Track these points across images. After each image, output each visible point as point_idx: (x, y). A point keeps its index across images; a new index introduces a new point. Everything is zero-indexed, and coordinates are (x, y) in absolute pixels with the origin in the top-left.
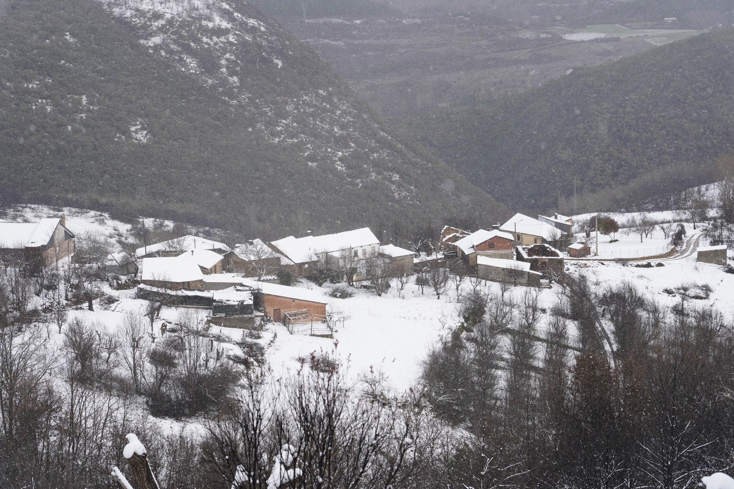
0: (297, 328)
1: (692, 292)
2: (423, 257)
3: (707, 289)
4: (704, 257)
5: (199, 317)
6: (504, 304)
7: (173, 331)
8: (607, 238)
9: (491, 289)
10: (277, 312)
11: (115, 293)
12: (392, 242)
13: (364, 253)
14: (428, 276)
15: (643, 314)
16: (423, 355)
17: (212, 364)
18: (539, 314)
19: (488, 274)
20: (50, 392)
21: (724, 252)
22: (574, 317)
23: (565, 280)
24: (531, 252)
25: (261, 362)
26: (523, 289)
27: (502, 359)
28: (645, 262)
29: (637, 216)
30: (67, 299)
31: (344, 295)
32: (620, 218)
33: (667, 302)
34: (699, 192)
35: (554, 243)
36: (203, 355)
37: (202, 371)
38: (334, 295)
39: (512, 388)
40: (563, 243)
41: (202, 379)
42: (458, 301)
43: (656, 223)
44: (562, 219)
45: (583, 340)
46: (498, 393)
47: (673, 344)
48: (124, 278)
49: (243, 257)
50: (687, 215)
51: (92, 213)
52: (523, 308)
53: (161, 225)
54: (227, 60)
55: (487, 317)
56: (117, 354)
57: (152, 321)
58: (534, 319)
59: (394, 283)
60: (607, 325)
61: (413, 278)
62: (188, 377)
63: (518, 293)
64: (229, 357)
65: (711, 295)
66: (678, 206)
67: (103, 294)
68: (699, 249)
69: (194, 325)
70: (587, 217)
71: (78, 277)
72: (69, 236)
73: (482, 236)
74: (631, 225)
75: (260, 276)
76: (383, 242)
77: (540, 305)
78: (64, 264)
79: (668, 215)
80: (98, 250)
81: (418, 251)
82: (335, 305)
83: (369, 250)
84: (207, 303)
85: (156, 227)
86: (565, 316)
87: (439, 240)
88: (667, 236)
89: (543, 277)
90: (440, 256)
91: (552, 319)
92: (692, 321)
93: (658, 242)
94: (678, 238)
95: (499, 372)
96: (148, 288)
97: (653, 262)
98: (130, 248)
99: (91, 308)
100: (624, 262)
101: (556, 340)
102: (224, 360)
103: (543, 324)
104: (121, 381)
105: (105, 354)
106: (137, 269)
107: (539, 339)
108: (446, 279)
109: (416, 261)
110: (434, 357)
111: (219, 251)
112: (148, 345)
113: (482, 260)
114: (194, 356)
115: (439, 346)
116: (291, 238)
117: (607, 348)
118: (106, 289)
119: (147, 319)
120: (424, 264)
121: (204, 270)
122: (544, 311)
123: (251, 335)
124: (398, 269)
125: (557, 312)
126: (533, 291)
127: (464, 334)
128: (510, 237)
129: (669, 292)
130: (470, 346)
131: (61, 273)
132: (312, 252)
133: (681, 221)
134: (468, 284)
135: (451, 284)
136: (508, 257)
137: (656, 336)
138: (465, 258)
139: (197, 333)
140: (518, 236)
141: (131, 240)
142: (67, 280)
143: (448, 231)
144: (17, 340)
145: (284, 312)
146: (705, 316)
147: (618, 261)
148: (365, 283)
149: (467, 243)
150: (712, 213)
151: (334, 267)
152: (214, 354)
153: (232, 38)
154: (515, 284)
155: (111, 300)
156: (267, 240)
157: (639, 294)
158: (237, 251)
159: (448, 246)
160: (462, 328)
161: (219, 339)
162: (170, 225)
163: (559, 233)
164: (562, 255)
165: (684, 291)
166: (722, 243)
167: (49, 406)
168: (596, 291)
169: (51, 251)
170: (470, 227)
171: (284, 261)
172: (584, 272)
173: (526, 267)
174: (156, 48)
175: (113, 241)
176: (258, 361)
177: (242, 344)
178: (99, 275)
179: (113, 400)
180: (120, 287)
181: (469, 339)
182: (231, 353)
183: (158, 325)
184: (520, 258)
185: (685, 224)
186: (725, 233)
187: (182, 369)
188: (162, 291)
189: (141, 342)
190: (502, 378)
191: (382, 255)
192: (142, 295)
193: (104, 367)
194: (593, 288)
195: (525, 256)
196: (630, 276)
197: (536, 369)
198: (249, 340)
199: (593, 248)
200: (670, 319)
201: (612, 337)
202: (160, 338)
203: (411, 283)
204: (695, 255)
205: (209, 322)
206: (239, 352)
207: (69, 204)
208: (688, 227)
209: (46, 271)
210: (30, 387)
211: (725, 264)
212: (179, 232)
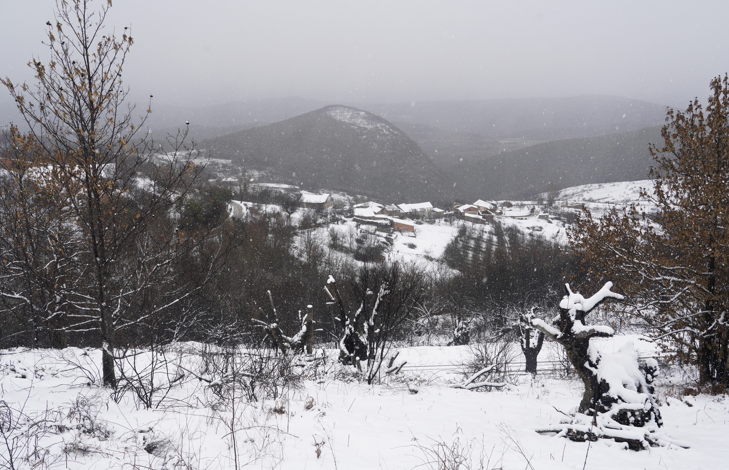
0: (404, 234)
1: (536, 228)
2: (447, 212)
3: (541, 228)
4: (541, 217)
5: (372, 228)
6: (473, 229)
7: (363, 232)
8: (509, 209)
9: (469, 224)
10: (398, 228)
11: (346, 219)
12: (437, 207)
13: (428, 210)
14: (448, 219)
15: (519, 235)
16: (445, 245)
17: (376, 244)
18: (484, 233)
19: (468, 219)
20: (322, 250)
21: (547, 216)
22: (495, 235)
23: (493, 222)
24: (483, 213)
25: (392, 244)
26: (480, 225)
27: (471, 247)
28: (521, 218)
29: (519, 202)
30: (330, 220)
31: (420, 224)
32: (513, 203)
33: (527, 231)
34: (541, 195)
35: (491, 210)
36: (373, 241)
37: (372, 246)
38: (417, 223)
39: (474, 256)
40: (493, 210)
41: (372, 249)
42: (458, 228)
43: (526, 205)
44: (494, 202)
45: (498, 242)
46: (470, 259)
47: (528, 245)
48: (349, 214)
49: (388, 209)
50: (536, 203)
51: (341, 192)
52: (479, 231)
53: (363, 197)
54: (387, 144)
55: (467, 233)
56: (345, 239)
57: (357, 229)
58: (482, 235)
59: (437, 220)
60: (507, 238)
61: (444, 219)
62: (368, 248)
63: (478, 226)
64: (381, 242)
65: (543, 230)
66: (533, 199)
67: (342, 219)
68: (539, 214)
69: (370, 231)
70: (502, 202)
71: (334, 213)
72: (332, 199)
73: (467, 206)
74: (517, 205)
75: (393, 216)
76: (434, 207)
77: (485, 230)
78: (330, 209)
79: (530, 202)
80: (342, 205)
81: (446, 210)
82: (417, 227)
83: (429, 209)
84: (376, 224)
85: (361, 198)
86: (493, 234)
87: (453, 207)
88: (529, 209)
89: (486, 221)
90: (453, 212)
91: (489, 235)
92: (535, 238)
93: (526, 211)
94: (533, 211)
95: (470, 252)
96: (357, 218)
97: (524, 218)
98: (352, 205)
99: (338, 224)
100: (513, 217)
101: (490, 241)
102: (380, 243)
103: (486, 236)
104: (346, 248)
105: (341, 239)
106: (353, 211)
107: (484, 241)
108: (454, 220)
109: (444, 213)
110: (449, 246)
111: (380, 207)
112: (355, 237)
113: (466, 214)
114: (370, 241)
115: (451, 242)
116: (404, 204)
117: (506, 245)
118: (343, 218)
119: (356, 228)
120: (447, 215)
121: (375, 213)
122: (486, 232)
123: (389, 235)
124: (439, 216)
125: (490, 233)
126: (483, 225)
127: (459, 239)
128: (476, 207)
129: (528, 228)
130: (461, 243)
131: (329, 212)
132: (410, 209)
133: (534, 204)
134: (461, 222)
135: (456, 222)
136: (476, 214)
137: (522, 243)
138: (461, 213)
139: (372, 234)
140: (479, 207)
141: (353, 202)
142: (331, 214)
143: (456, 204)
144: (313, 233)
145: (400, 228)
146: (540, 237)
147: (512, 217)
148: (427, 220)
149: (461, 209)
150: (545, 202)
151: (417, 214)
152: (377, 241)
153: (389, 138)
154: (477, 223)
155: (345, 221)
156: (396, 205)
157: (518, 228)
158: (386, 208)
159: (455, 209)
160: (459, 236)
161: (378, 236)
162: (366, 197)
163: (493, 206)
164: (493, 214)
165: (533, 228)
166: (547, 212)
167: (322, 254)
168: (504, 227)
169: (326, 204)
170: (463, 203)
171: (401, 211)
172: (500, 220)
173: (481, 217)
174: (365, 139)
175: (347, 202)
176: (391, 244)
177: (386, 238)
178: (340, 213)
179: (343, 254)
180: (347, 217)
181: (460, 240)
182: (382, 241)
183: (359, 230)
184: (479, 214)
185: (535, 206)
186: (549, 209)
187: (366, 245)
188: (361, 219)
189: (353, 236)
190: (471, 254)
191: (433, 211)
192: (355, 220)
193: (341, 243)
194: (503, 226)
195: (481, 214)
196: (515, 222)
197: (482, 252)
198: (388, 237)
199: (504, 212)
200: (528, 237)
201: (508, 242)
202: (359, 235)
203: (442, 221)
204: (538, 216)
205: (375, 230)
206: (384, 240)
207: (334, 189)
208: (536, 207)
209: (324, 211)
210: (316, 247)
211: (548, 220)
212: (368, 200)
